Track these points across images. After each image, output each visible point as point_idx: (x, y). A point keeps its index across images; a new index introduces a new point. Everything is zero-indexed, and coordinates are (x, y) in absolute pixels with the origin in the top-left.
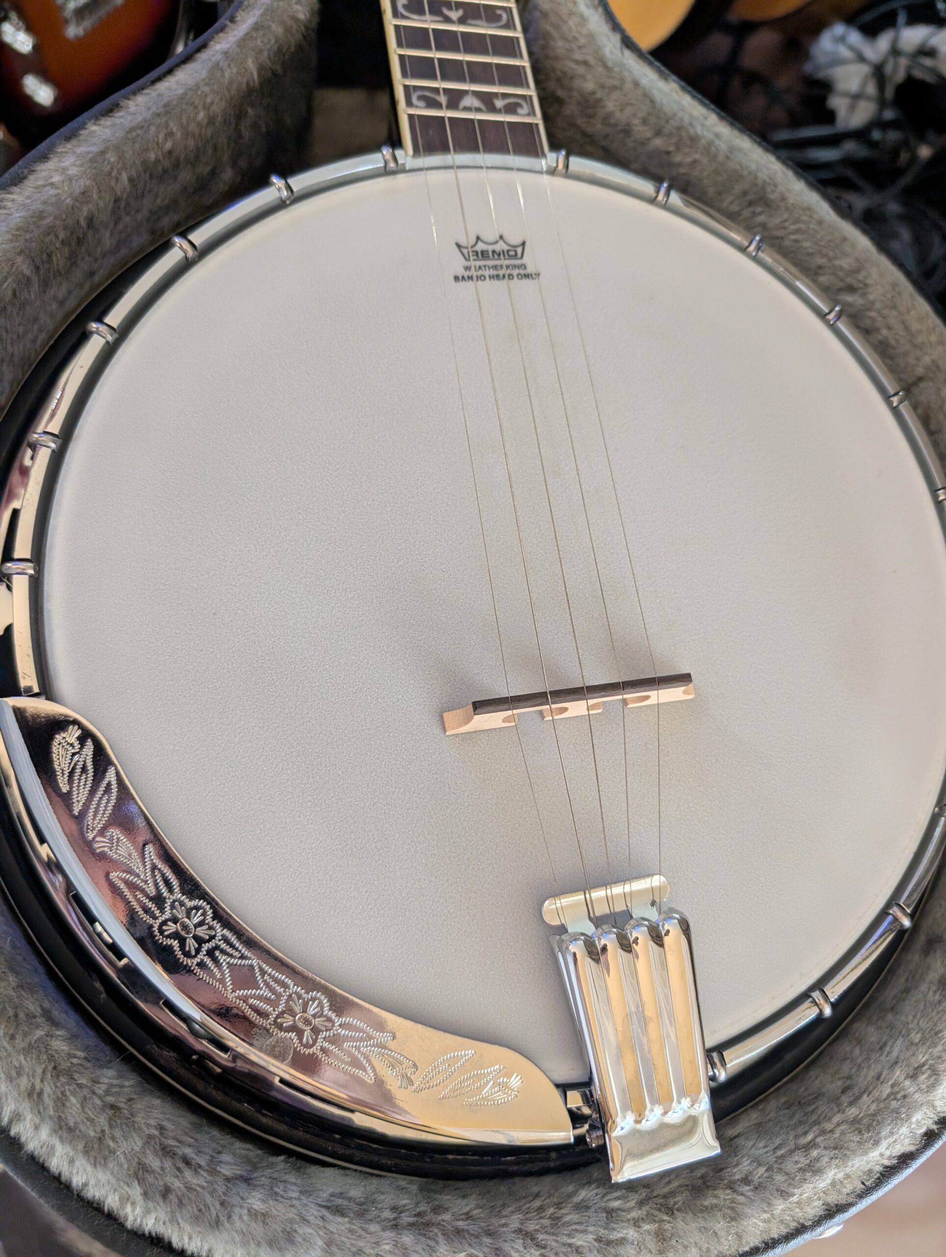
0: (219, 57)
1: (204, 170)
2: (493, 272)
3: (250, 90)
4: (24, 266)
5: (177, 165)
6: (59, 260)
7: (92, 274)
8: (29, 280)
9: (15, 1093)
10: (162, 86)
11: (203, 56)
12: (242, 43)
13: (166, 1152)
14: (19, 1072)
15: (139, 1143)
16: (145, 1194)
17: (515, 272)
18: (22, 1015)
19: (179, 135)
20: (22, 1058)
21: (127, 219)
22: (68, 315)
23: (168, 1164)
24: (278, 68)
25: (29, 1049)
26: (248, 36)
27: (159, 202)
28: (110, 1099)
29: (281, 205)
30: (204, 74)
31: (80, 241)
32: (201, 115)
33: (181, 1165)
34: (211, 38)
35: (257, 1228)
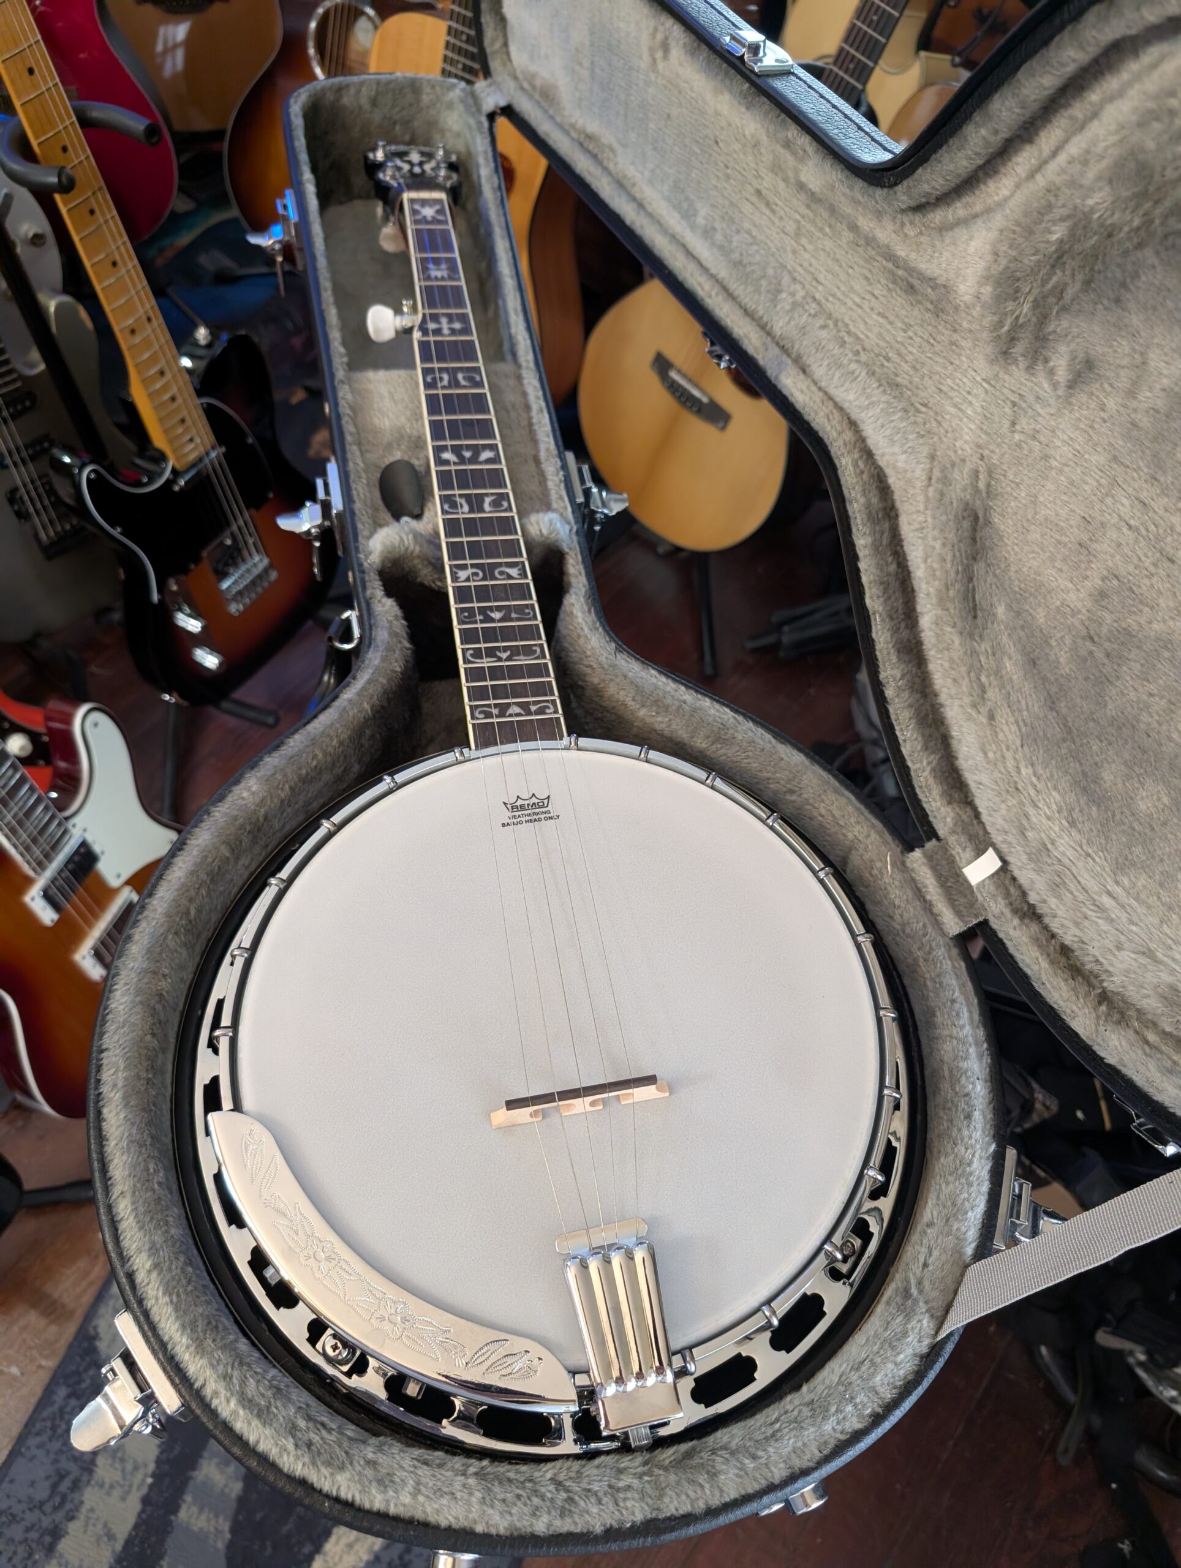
0: (346, 703)
1: (338, 771)
2: (528, 818)
3: (366, 720)
4: (225, 851)
5: (320, 773)
6: (246, 841)
7: (267, 846)
8: (228, 858)
9: (215, 1376)
10: (310, 727)
11: (336, 703)
12: (359, 694)
13: (309, 1418)
14: (219, 1361)
15: (293, 1410)
16: (296, 1446)
17: (542, 816)
18: (220, 1326)
19: (320, 756)
20: (220, 1353)
21: (289, 810)
22: (251, 875)
23: (311, 1425)
24: (385, 703)
25: (223, 1348)
26: (364, 689)
27: (310, 795)
28: (275, 1383)
29: (390, 792)
30: (336, 716)
31: (259, 830)
32: (335, 742)
33: (319, 1426)
34: (341, 692)
35: (369, 1473)
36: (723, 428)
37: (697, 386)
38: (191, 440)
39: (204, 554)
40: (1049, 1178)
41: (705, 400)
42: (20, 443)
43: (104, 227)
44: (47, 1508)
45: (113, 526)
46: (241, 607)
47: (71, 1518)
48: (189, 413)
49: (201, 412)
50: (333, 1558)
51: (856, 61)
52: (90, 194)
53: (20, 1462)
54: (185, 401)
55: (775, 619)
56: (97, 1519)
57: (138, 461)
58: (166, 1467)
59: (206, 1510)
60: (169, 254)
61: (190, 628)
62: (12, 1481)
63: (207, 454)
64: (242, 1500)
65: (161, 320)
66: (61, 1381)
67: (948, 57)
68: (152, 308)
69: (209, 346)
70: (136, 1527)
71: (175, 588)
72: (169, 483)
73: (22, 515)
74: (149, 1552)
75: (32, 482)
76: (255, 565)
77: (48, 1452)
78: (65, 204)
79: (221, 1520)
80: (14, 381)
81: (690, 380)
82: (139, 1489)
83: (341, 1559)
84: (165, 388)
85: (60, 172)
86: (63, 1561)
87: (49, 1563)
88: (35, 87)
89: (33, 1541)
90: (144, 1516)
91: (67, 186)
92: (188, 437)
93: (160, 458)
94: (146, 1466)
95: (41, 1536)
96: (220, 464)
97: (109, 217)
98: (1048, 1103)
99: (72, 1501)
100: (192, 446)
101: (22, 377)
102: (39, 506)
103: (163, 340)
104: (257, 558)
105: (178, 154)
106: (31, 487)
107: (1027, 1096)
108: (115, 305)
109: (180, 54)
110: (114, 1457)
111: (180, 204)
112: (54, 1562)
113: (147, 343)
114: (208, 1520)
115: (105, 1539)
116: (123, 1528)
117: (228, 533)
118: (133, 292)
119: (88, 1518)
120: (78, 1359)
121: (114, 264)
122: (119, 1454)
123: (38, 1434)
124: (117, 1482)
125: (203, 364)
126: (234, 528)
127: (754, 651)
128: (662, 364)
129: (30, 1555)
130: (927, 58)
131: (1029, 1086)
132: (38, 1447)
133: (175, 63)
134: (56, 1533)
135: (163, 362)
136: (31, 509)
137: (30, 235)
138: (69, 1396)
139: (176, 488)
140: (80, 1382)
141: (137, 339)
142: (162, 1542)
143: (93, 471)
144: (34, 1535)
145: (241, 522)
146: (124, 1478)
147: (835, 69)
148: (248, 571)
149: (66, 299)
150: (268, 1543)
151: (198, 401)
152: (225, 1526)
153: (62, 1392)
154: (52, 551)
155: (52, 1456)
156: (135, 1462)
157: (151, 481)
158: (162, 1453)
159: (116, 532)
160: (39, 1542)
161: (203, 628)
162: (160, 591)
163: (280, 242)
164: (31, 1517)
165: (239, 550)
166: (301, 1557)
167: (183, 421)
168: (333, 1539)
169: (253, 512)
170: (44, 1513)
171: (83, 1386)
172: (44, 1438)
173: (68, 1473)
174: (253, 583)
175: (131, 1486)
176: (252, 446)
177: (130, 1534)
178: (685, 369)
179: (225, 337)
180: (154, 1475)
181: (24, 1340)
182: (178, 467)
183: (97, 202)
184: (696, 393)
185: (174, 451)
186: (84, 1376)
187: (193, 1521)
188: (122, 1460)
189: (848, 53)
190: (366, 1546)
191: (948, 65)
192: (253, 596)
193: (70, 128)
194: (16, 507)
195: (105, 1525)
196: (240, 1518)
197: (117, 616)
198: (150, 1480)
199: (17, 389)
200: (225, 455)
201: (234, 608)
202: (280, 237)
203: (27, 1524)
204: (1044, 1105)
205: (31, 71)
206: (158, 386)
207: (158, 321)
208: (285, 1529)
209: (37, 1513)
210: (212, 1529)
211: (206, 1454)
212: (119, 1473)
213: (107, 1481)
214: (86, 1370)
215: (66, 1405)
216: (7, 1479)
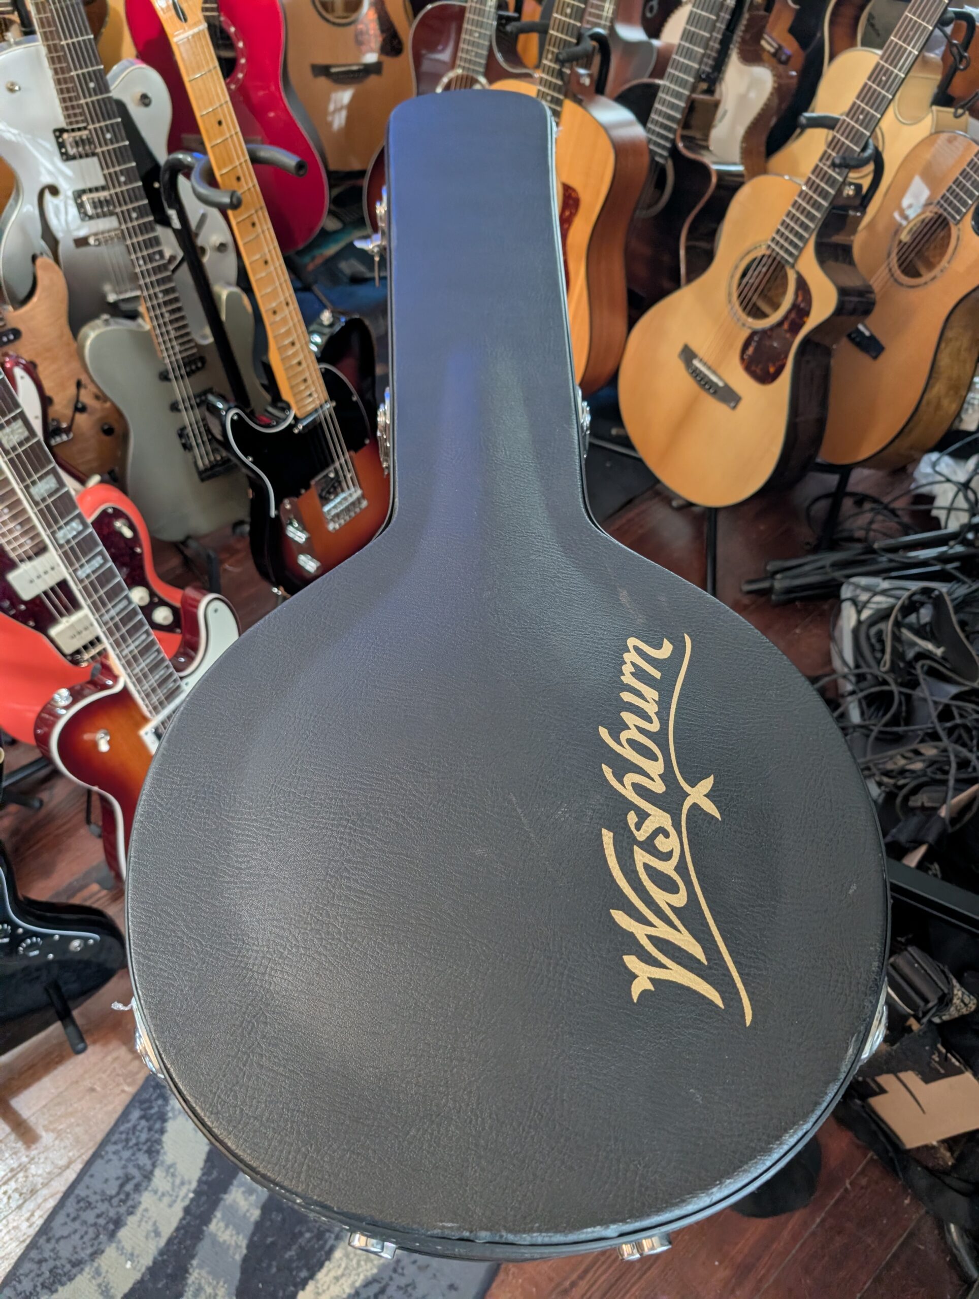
36: (734, 408)
37: (714, 372)
38: (310, 395)
39: (313, 482)
40: (963, 1068)
41: (721, 384)
42: (191, 394)
43: (262, 236)
44: (115, 1201)
45: (246, 456)
46: (337, 526)
47: (130, 1213)
48: (311, 374)
49: (320, 375)
50: (322, 1285)
51: (865, 113)
52: (253, 211)
53: (99, 1162)
54: (308, 366)
55: (770, 567)
56: (149, 1218)
57: (270, 409)
58: (205, 1187)
59: (231, 1227)
60: (319, 261)
61: (297, 539)
62: (92, 1176)
63: (321, 406)
64: (258, 1225)
65: (296, 305)
66: (137, 1104)
67: (952, 110)
68: (290, 296)
69: (331, 325)
70: (177, 1229)
71: (288, 507)
72: (291, 427)
73: (187, 447)
74: (184, 1252)
75: (197, 423)
76: (351, 495)
77: (120, 1159)
78: (235, 217)
79: (241, 1237)
80: (191, 348)
81: (709, 368)
82: (183, 1200)
83: (328, 1288)
84: (295, 354)
85: (233, 194)
86: (120, 1247)
87: (110, 1246)
88: (222, 133)
89: (100, 1226)
90: (184, 1222)
91: (236, 205)
92: (308, 393)
93: (287, 407)
94: (190, 1183)
95: (108, 1223)
96: (330, 415)
97: (265, 228)
98: (967, 1000)
99: (133, 1200)
100: (310, 399)
101: (197, 346)
102: (200, 441)
103: (296, 320)
104: (352, 489)
105: (331, 187)
106: (195, 426)
107: (946, 991)
108: (263, 292)
109: (344, 114)
110: (167, 1171)
111: (330, 223)
112: (114, 1245)
113: (284, 321)
114: (231, 1236)
115: (153, 1235)
116: (168, 1229)
117: (332, 468)
118: (277, 284)
119: (143, 1216)
120: (151, 1089)
121: (266, 262)
122: (172, 1170)
123: (115, 1143)
124: (168, 1192)
125: (326, 338)
126: (337, 464)
127: (750, 592)
128: (688, 355)
129: (97, 1236)
130: (938, 111)
131: (949, 982)
132: (114, 1153)
133: (339, 121)
134: (118, 1223)
135: (295, 336)
136: (194, 443)
137: (218, 244)
138: (142, 1117)
139: (296, 431)
140: (151, 1108)
141: (278, 318)
142: (194, 1246)
143: (237, 414)
144: (102, 1221)
145: (342, 460)
146: (173, 1190)
147: (848, 120)
148: (345, 499)
149: (236, 290)
150: (274, 1263)
151: (318, 366)
152: (244, 1243)
153: (136, 1114)
154: (206, 475)
155: (123, 1162)
156: (183, 1178)
157: (278, 424)
158: (203, 1175)
159: (249, 460)
160: (105, 1228)
161: (307, 539)
162: (277, 508)
163: (378, 246)
164: (102, 1207)
165: (340, 483)
166: (298, 1280)
167: (305, 380)
168: (324, 1271)
169: (352, 453)
170: (111, 1205)
171: (153, 1111)
172: (119, 1147)
173: (133, 1178)
174: (347, 510)
175: (177, 1197)
176: (356, 403)
177: (172, 1235)
178: (705, 359)
179: (343, 320)
180: (195, 1192)
181: (114, 1069)
182: (299, 415)
183: (258, 217)
184: (714, 378)
185: (297, 402)
186: (154, 1104)
187: (219, 1234)
188: (173, 1175)
189: (859, 106)
190: (350, 1282)
191: (951, 116)
192: (347, 518)
193: (244, 164)
194: (183, 441)
195: (155, 1224)
196: (255, 1239)
197: (247, 528)
198: (191, 1195)
199: (193, 355)
200: (335, 408)
201: (331, 526)
202: (378, 243)
203: (97, 1211)
204: (962, 1001)
205: (220, 123)
206: (290, 352)
207: (294, 306)
208: (288, 1255)
209: (106, 1204)
210: (233, 1243)
211: (235, 1182)
212: (170, 1184)
213: (161, 1190)
214: (156, 1099)
215: (138, 1124)
216: (89, 1174)
